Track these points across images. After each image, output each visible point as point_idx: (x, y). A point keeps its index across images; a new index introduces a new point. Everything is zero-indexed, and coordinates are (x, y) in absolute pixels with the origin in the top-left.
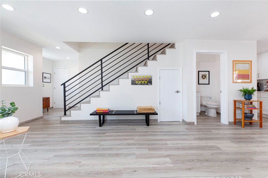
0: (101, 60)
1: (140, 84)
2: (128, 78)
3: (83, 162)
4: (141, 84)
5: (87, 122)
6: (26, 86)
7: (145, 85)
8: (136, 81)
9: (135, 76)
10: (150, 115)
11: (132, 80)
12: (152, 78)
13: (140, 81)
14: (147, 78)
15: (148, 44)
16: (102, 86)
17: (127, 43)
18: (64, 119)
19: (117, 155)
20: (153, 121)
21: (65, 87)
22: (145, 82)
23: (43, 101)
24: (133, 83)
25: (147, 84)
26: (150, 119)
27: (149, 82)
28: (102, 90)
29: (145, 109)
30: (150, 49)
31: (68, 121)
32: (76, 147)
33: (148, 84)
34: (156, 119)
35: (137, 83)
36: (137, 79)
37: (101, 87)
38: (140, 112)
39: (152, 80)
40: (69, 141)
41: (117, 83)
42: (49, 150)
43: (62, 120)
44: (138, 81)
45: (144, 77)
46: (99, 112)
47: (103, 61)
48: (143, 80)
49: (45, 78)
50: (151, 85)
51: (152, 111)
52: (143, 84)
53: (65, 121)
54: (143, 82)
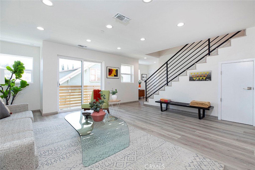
0: (167, 63)
1: (197, 80)
2: (187, 75)
3: (136, 121)
4: (199, 80)
5: (157, 107)
6: (131, 83)
7: (203, 81)
8: (194, 77)
9: (192, 73)
10: (205, 110)
11: (190, 77)
12: (211, 74)
13: (198, 77)
14: (205, 74)
15: (209, 40)
16: (168, 82)
17: (187, 45)
18: (145, 103)
19: (153, 125)
20: (211, 117)
21: (146, 83)
22: (203, 78)
23: (139, 92)
24: (191, 79)
25: (205, 80)
26: (205, 114)
27: (208, 77)
28: (167, 85)
29: (197, 103)
30: (211, 44)
31: (147, 105)
32: (145, 118)
33: (207, 80)
34: (216, 116)
35: (195, 79)
36: (195, 75)
37: (166, 83)
38: (192, 105)
39: (211, 75)
40: (138, 113)
41: (177, 80)
42: (129, 114)
43: (144, 103)
44: (195, 77)
45: (202, 73)
46: (162, 101)
47: (168, 63)
48: (201, 76)
49: (143, 77)
50: (210, 81)
51: (204, 106)
52: (201, 80)
53: (145, 105)
54: (201, 78)
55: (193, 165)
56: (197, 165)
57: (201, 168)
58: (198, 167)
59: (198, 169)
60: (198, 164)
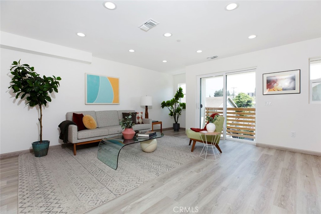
55: (55, 207)
56: (52, 209)
57: (45, 212)
58: (48, 209)
59: (47, 208)
60: (53, 212)
